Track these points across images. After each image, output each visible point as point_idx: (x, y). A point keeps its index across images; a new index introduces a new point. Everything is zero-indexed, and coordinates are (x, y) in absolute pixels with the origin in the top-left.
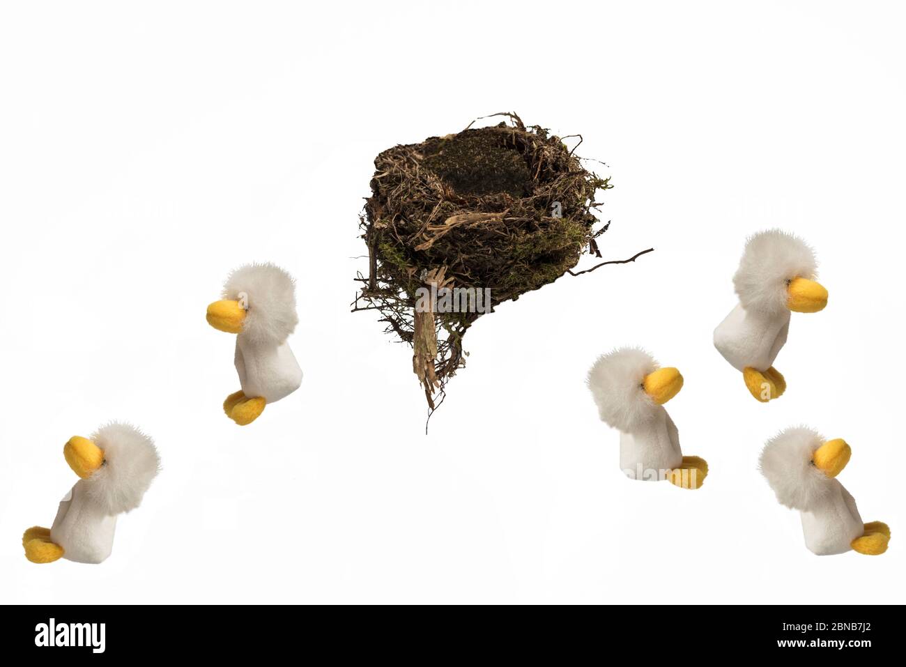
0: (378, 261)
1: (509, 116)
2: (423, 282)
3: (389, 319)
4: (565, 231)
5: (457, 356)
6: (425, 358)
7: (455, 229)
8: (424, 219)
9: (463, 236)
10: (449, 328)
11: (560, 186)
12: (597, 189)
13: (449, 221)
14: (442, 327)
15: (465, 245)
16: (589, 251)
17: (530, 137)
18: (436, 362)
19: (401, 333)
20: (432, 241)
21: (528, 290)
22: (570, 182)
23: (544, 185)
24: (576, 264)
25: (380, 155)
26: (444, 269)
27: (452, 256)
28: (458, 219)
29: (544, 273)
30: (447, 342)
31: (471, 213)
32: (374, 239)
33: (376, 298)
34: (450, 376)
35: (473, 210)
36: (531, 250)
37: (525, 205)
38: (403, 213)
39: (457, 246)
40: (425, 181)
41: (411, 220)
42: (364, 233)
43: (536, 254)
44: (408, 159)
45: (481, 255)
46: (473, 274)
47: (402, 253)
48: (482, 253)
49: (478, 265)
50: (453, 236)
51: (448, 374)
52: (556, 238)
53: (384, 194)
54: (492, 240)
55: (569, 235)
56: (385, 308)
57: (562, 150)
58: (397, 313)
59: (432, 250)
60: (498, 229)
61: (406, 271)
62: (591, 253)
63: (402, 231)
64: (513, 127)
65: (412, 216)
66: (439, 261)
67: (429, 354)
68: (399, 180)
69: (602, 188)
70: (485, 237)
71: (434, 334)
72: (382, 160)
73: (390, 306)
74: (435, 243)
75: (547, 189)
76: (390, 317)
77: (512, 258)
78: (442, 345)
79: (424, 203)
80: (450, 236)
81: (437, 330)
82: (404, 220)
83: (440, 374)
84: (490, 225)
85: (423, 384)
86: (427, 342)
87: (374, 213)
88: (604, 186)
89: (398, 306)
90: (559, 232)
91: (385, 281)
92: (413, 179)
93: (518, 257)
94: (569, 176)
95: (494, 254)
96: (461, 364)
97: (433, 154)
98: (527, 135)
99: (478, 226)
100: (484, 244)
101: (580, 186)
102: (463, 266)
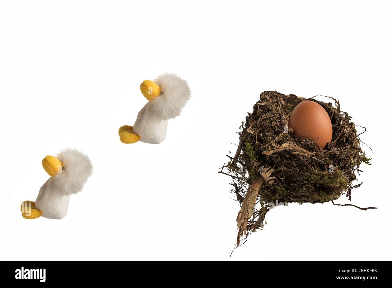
0: (242, 150)
1: (335, 101)
2: (259, 173)
3: (235, 185)
4: (338, 177)
5: (260, 221)
6: (245, 215)
7: (285, 151)
8: (273, 138)
9: (288, 156)
10: (262, 204)
11: (345, 151)
12: (363, 162)
13: (285, 145)
14: (259, 202)
15: (287, 162)
16: (346, 194)
17: (341, 117)
18: (249, 220)
19: (238, 196)
20: (272, 152)
21: (308, 201)
22: (351, 152)
23: (338, 147)
24: (337, 199)
25: (264, 92)
26: (272, 170)
27: (279, 165)
28: (289, 146)
29: (320, 196)
30: (259, 212)
31: (296, 146)
32: (244, 137)
33: (234, 170)
34: (253, 231)
35: (298, 144)
36: (318, 180)
37: (325, 153)
38: (263, 130)
39: (283, 161)
40: (281, 117)
41: (266, 136)
42: (241, 132)
43: (320, 184)
44: (277, 101)
45: (293, 171)
46: (285, 180)
47: (255, 152)
48: (294, 170)
49: (289, 176)
50: (283, 154)
51: (253, 229)
52: (333, 179)
53: (258, 115)
54: (301, 166)
55: (340, 181)
56: (236, 178)
57: (354, 132)
58: (240, 184)
59: (270, 157)
60: (306, 161)
61: (253, 163)
62: (347, 196)
63: (259, 140)
64: (335, 108)
65: (267, 133)
66: (271, 165)
67: (247, 214)
68: (269, 110)
69: (365, 162)
70: (299, 162)
71: (254, 204)
72: (264, 95)
73: (239, 178)
74: (273, 154)
75: (338, 150)
76: (236, 184)
77: (307, 180)
78: (256, 212)
79: (276, 129)
80: (282, 154)
81: (256, 202)
82: (263, 134)
83: (249, 228)
84: (303, 157)
85: (238, 229)
86: (249, 207)
87: (250, 123)
88: (366, 162)
89: (242, 180)
90: (335, 177)
91: (241, 163)
92: (276, 114)
93: (310, 181)
94: (351, 148)
95: (299, 174)
96: (261, 227)
97: (290, 104)
98: (340, 116)
99: (298, 155)
100: (297, 166)
101: (355, 156)
102: (282, 173)
